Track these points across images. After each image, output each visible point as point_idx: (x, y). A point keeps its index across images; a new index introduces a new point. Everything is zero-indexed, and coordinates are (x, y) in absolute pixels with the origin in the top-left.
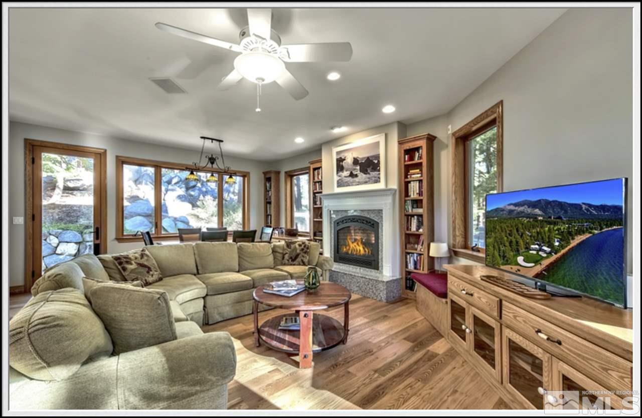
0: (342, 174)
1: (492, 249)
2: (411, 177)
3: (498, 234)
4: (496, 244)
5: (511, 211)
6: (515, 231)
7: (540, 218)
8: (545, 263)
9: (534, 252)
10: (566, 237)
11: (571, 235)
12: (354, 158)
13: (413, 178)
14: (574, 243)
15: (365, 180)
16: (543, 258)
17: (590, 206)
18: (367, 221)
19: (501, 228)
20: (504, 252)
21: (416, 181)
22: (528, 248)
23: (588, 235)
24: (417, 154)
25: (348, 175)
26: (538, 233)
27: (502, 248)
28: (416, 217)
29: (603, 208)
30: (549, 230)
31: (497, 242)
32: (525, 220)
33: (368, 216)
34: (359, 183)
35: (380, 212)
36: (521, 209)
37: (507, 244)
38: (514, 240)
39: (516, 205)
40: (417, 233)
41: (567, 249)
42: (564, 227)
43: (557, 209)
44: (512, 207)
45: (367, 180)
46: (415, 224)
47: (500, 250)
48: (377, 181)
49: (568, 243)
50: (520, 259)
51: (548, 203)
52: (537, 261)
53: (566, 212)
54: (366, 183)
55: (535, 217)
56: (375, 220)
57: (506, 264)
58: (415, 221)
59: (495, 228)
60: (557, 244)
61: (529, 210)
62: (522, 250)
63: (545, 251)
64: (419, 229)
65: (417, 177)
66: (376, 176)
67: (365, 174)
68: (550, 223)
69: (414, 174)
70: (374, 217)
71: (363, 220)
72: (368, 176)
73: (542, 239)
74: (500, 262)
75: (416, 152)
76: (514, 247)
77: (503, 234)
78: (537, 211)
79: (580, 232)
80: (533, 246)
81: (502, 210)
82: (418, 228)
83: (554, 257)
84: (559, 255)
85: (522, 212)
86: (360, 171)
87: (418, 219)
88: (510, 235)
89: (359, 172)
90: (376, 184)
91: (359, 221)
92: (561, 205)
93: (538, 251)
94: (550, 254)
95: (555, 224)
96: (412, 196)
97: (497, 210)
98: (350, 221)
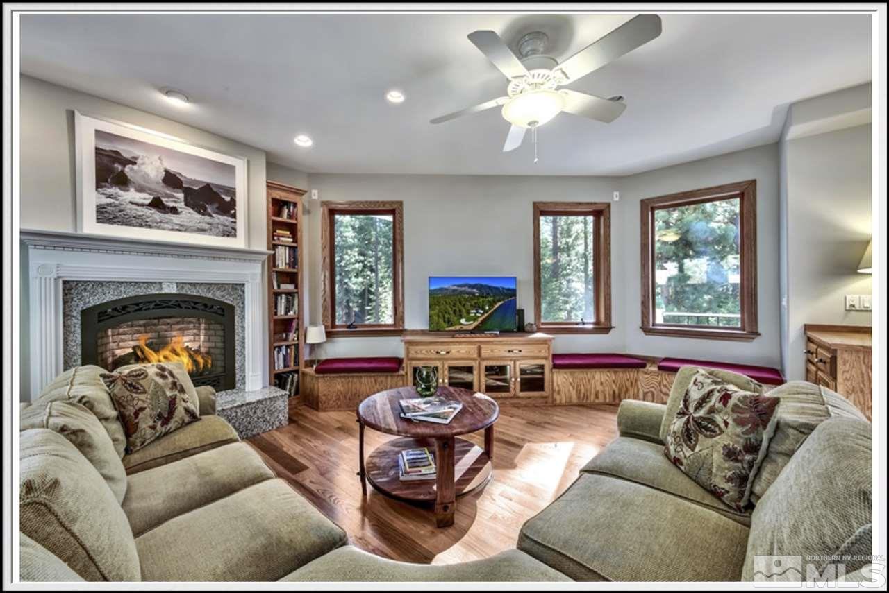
0: (121, 193)
1: (437, 318)
2: (278, 239)
3: (442, 307)
4: (440, 314)
5: (454, 290)
6: (458, 303)
7: (477, 294)
8: (480, 319)
9: (473, 315)
10: (491, 304)
11: (495, 303)
12: (166, 171)
13: (282, 241)
14: (496, 306)
15: (198, 226)
16: (478, 317)
17: (503, 288)
18: (206, 306)
19: (445, 302)
20: (448, 318)
21: (286, 246)
22: (468, 313)
23: (502, 302)
24: (286, 211)
25: (147, 202)
26: (476, 303)
27: (447, 316)
28: (284, 296)
29: (508, 289)
30: (483, 301)
31: (442, 313)
32: (467, 296)
33: (210, 295)
34: (181, 228)
35: (238, 288)
36: (463, 289)
37: (452, 313)
38: (458, 310)
39: (458, 286)
40: (286, 317)
41: (493, 310)
42: (490, 299)
43: (488, 290)
44: (455, 288)
45: (207, 227)
46: (283, 305)
47: (444, 317)
48: (231, 232)
49: (493, 307)
50: (463, 321)
51: (482, 286)
52: (475, 319)
53: (492, 291)
54: (202, 230)
55: (473, 294)
56: (228, 302)
57: (450, 326)
58: (283, 301)
59: (439, 302)
60: (487, 308)
61: (469, 290)
62: (464, 314)
63: (480, 313)
64: (289, 311)
65: (288, 242)
66: (227, 223)
67: (199, 212)
68: (482, 297)
69: (283, 236)
70: (223, 296)
71: (196, 303)
72: (207, 218)
73: (477, 307)
74: (445, 326)
75: (285, 207)
76: (458, 313)
77: (448, 306)
78: (475, 290)
79: (499, 301)
80: (472, 311)
81: (447, 289)
82: (287, 310)
83: (486, 315)
84: (488, 313)
85: (464, 291)
86: (186, 205)
87: (287, 298)
88: (454, 305)
89: (182, 204)
90: (226, 238)
91: (182, 305)
92: (490, 288)
93: (475, 313)
94: (483, 314)
95: (486, 297)
96: (280, 267)
97: (441, 289)
98: (152, 306)
